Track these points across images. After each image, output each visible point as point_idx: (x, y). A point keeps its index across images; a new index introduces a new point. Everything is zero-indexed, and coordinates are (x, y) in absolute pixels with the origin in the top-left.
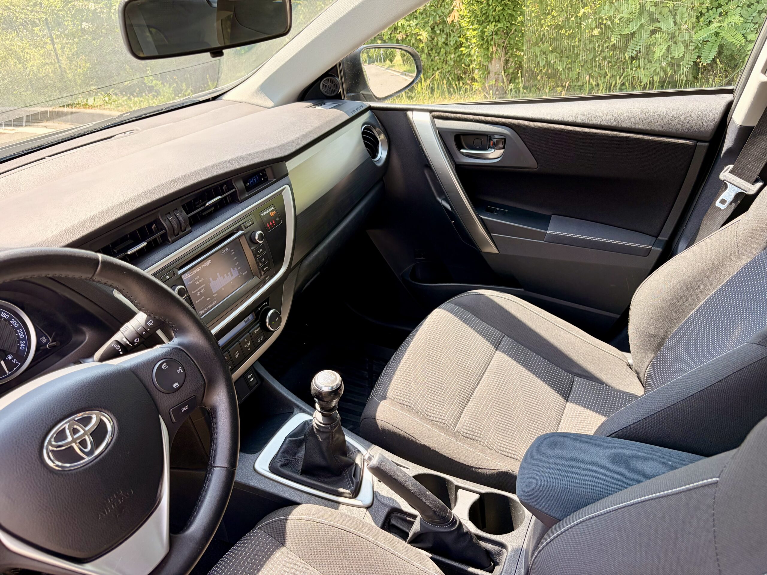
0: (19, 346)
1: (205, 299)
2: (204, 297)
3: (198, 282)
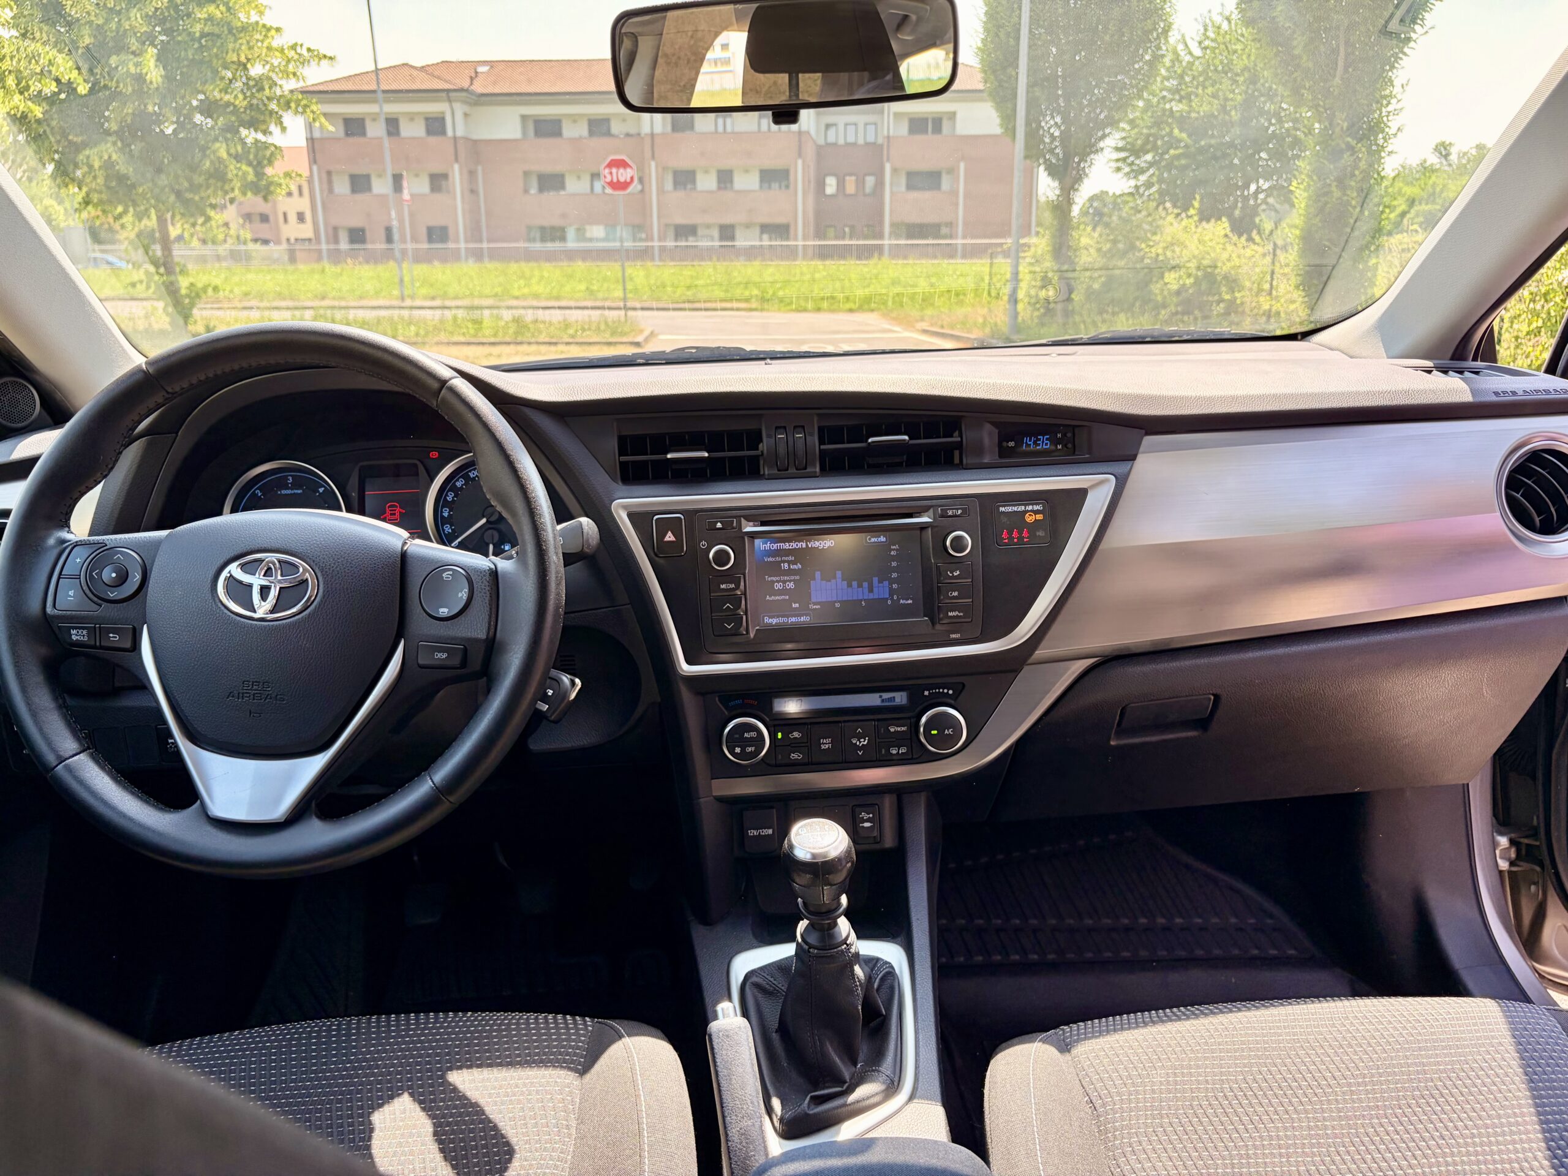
1: (790, 602)
2: (787, 597)
3: (786, 565)
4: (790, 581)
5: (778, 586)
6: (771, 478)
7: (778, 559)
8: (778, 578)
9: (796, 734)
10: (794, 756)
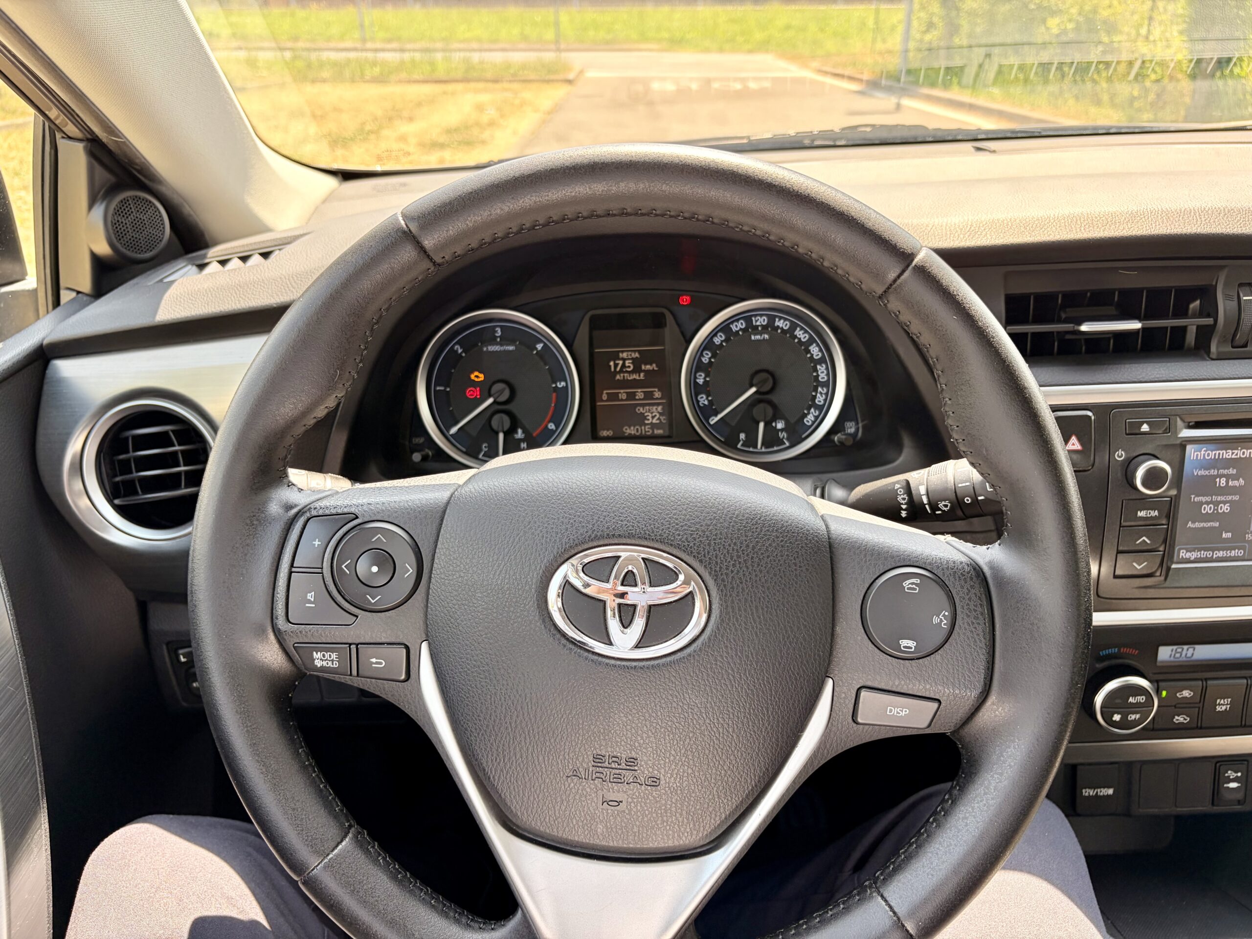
0: (805, 415)
1: (1220, 530)
2: (1217, 524)
3: (1223, 481)
4: (1225, 503)
5: (1207, 509)
6: (1221, 357)
7: (1214, 472)
8: (1208, 499)
9: (1186, 693)
10: (1179, 719)
